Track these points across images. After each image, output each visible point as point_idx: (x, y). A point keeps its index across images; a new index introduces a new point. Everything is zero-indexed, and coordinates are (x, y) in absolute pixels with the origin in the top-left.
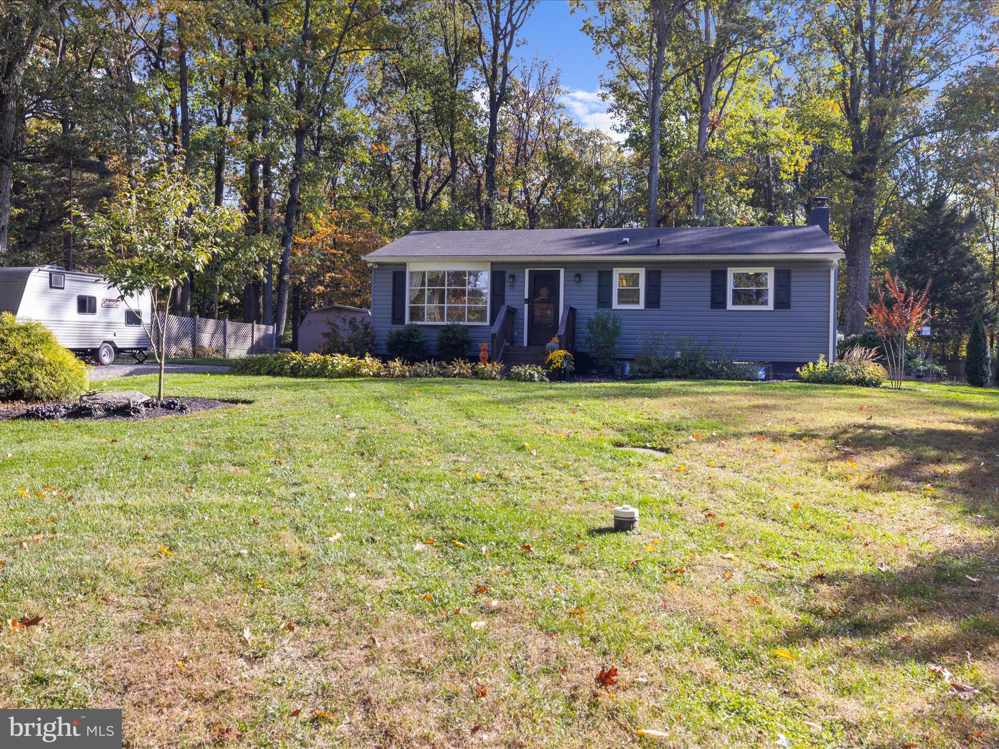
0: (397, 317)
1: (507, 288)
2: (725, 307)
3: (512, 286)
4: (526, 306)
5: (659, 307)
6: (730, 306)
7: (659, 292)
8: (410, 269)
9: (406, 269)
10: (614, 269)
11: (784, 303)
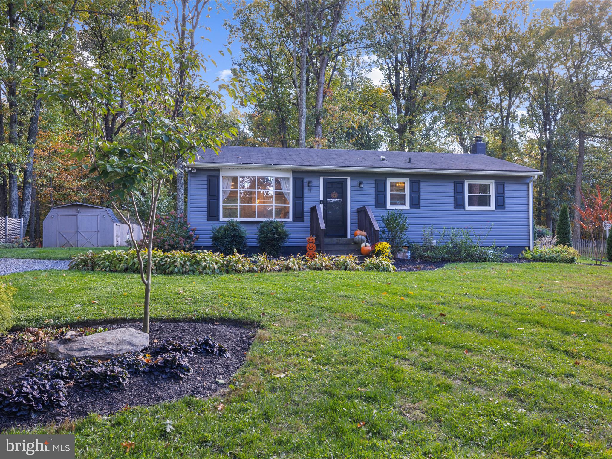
0: (212, 215)
1: (306, 192)
2: (464, 208)
3: (310, 190)
4: (321, 206)
5: (419, 208)
6: (467, 207)
7: (419, 196)
8: (222, 175)
9: (219, 174)
10: (388, 179)
11: (501, 205)
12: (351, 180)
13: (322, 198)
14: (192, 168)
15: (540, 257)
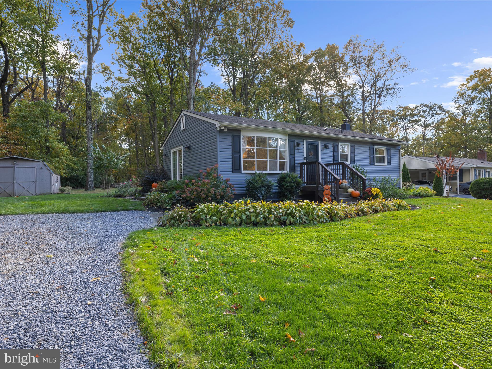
0: (236, 168)
1: (296, 151)
3: (298, 150)
6: (375, 164)
7: (354, 156)
8: (243, 134)
9: (240, 134)
10: (340, 143)
11: (389, 162)
12: (321, 143)
13: (305, 156)
14: (225, 127)
15: (419, 193)
